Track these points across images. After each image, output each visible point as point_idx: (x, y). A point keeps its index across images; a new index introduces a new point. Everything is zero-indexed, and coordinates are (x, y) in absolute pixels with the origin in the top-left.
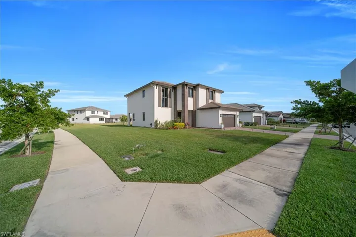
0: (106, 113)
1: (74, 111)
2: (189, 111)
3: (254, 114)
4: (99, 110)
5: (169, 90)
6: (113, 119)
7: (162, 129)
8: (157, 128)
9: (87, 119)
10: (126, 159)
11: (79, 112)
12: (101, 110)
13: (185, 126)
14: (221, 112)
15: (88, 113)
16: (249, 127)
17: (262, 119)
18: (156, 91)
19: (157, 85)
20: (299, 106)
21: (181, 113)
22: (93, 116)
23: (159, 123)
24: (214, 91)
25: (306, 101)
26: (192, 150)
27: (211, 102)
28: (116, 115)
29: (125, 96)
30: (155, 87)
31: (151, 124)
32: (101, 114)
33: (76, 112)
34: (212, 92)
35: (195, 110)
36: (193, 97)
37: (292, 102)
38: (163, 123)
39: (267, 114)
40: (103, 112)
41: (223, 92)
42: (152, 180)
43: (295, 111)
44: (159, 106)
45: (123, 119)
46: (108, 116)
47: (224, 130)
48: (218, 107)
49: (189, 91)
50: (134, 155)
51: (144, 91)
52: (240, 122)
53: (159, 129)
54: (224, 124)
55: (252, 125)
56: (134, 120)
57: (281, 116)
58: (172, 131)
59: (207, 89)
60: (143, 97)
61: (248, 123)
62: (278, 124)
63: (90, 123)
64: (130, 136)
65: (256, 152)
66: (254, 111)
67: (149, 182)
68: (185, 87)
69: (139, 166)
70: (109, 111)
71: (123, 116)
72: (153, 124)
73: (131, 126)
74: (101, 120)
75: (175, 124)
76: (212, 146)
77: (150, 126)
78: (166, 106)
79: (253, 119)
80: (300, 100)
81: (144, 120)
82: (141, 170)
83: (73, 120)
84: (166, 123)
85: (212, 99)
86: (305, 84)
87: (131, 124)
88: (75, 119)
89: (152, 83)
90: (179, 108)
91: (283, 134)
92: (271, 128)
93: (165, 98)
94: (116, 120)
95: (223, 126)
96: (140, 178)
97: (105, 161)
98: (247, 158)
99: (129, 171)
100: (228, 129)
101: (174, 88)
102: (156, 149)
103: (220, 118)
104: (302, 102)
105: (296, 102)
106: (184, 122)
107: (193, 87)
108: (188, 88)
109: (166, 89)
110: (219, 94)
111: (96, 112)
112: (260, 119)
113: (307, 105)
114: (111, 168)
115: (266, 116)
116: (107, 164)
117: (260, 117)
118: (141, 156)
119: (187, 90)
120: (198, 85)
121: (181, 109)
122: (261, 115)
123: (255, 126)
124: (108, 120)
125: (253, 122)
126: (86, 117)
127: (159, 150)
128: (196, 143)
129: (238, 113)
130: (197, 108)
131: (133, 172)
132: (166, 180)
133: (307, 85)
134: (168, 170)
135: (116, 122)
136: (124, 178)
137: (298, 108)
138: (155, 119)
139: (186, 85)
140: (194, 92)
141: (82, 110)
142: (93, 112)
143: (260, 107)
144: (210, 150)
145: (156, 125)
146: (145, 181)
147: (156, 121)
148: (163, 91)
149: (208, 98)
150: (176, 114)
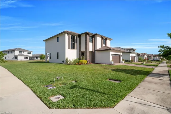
0: (29, 53)
1: (6, 51)
2: (90, 52)
3: (131, 55)
4: (24, 51)
5: (76, 37)
6: (34, 57)
7: (71, 64)
8: (67, 64)
9: (16, 57)
10: (49, 88)
11: (10, 52)
12: (26, 51)
13: (87, 62)
14: (111, 53)
15: (17, 53)
16: (128, 63)
17: (135, 58)
18: (67, 37)
19: (68, 33)
20: (163, 49)
21: (84, 53)
22: (20, 55)
23: (69, 61)
24: (107, 39)
25: (167, 46)
26: (98, 80)
27: (105, 46)
28: (37, 55)
29: (44, 41)
30: (66, 35)
31: (63, 61)
32: (26, 53)
33: (8, 52)
34: (105, 39)
35: (94, 51)
36: (92, 42)
37: (159, 47)
38: (72, 61)
39: (138, 55)
40: (27, 53)
41: (112, 40)
42: (75, 107)
43: (160, 52)
44: (69, 48)
45: (42, 57)
46: (31, 55)
47: (114, 65)
48: (110, 49)
49: (90, 38)
50: (55, 85)
51: (58, 38)
52: (123, 60)
53: (69, 64)
54: (114, 61)
55: (129, 61)
56: (50, 58)
57: (146, 56)
58: (78, 66)
59: (102, 37)
60: (58, 41)
61: (127, 60)
62: (144, 61)
63: (18, 60)
64: (49, 69)
65: (141, 80)
66: (131, 52)
67: (72, 108)
68: (88, 35)
69: (61, 95)
70: (32, 52)
71: (42, 55)
72: (65, 61)
73: (48, 62)
74: (26, 58)
75: (80, 61)
76: (110, 76)
77: (62, 63)
78: (74, 48)
79: (131, 58)
80: (164, 45)
81: (58, 58)
82: (63, 98)
83: (6, 58)
84: (74, 61)
85: (105, 44)
86: (167, 35)
87: (48, 61)
88: (7, 58)
89: (64, 32)
90: (83, 50)
91: (151, 67)
92: (142, 64)
93: (73, 42)
94: (37, 58)
95: (113, 62)
96: (64, 105)
97: (32, 90)
98: (137, 85)
99: (54, 99)
100: (116, 64)
101: (80, 36)
102: (71, 80)
103: (111, 57)
104: (165, 47)
105: (161, 47)
106: (86, 59)
107: (93, 35)
108: (89, 36)
109: (74, 36)
110: (110, 41)
111: (22, 52)
112: (134, 58)
113: (168, 49)
114: (38, 97)
115: (138, 56)
116: (35, 93)
117: (134, 56)
118: (61, 85)
119: (88, 38)
120: (96, 34)
121: (84, 50)
122: (135, 55)
123: (132, 62)
124: (31, 58)
125: (131, 60)
126: (15, 56)
127: (73, 80)
128: (99, 75)
129: (121, 54)
130: (95, 50)
131: (57, 100)
132: (86, 106)
133: (168, 36)
134: (85, 97)
135: (36, 59)
136: (50, 105)
137: (162, 51)
138: (66, 57)
139: (88, 34)
140: (93, 39)
141: (12, 51)
142: (20, 52)
143: (134, 50)
144: (109, 79)
145: (67, 62)
146: (68, 108)
147: (67, 59)
148: (72, 38)
149: (103, 43)
150: (80, 54)
